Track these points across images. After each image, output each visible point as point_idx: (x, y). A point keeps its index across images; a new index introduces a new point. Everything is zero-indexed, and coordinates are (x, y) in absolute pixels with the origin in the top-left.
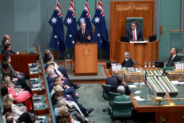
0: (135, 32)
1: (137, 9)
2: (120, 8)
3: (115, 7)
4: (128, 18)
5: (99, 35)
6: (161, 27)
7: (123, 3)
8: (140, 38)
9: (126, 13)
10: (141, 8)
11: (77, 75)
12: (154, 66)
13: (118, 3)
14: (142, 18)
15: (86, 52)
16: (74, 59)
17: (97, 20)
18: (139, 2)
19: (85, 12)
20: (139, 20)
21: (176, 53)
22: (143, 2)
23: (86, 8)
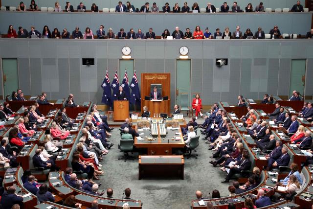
0: (156, 94)
1: (159, 78)
2: (147, 78)
3: (144, 77)
4: (151, 84)
5: (134, 95)
6: (177, 91)
7: (149, 74)
8: (159, 97)
9: (151, 81)
10: (161, 78)
11: (115, 121)
12: (160, 117)
13: (146, 74)
14: (161, 85)
15: (121, 106)
16: (113, 110)
17: (133, 85)
18: (160, 74)
19: (124, 80)
20: (159, 86)
21: (178, 108)
22: (163, 74)
23: (125, 77)
